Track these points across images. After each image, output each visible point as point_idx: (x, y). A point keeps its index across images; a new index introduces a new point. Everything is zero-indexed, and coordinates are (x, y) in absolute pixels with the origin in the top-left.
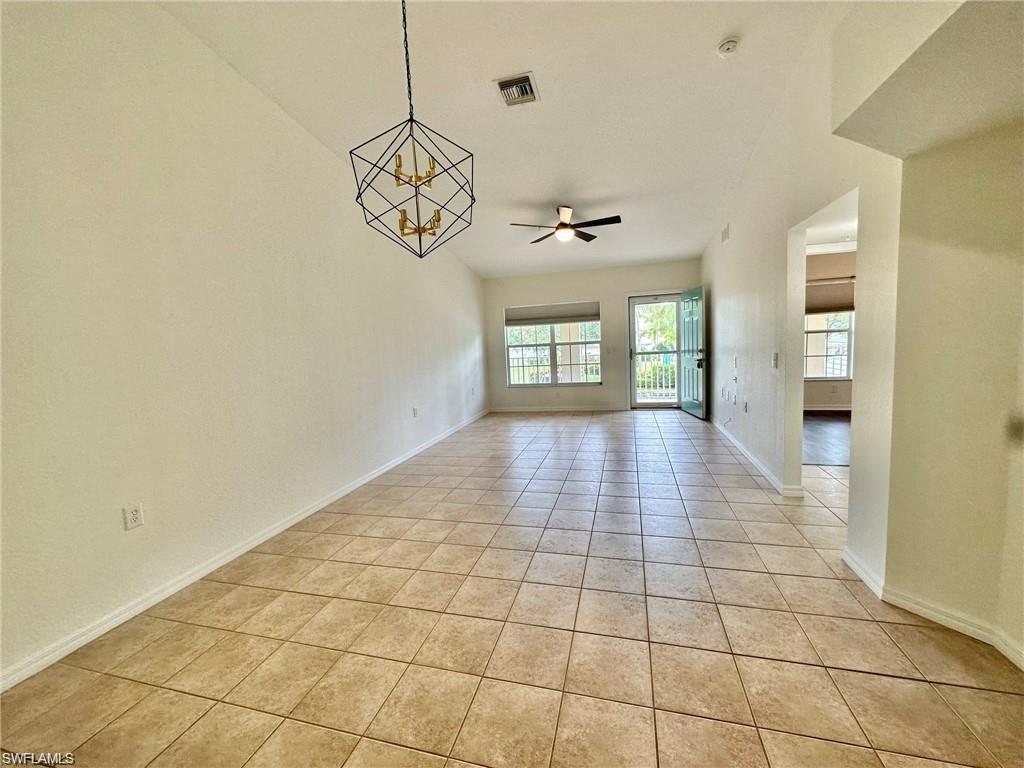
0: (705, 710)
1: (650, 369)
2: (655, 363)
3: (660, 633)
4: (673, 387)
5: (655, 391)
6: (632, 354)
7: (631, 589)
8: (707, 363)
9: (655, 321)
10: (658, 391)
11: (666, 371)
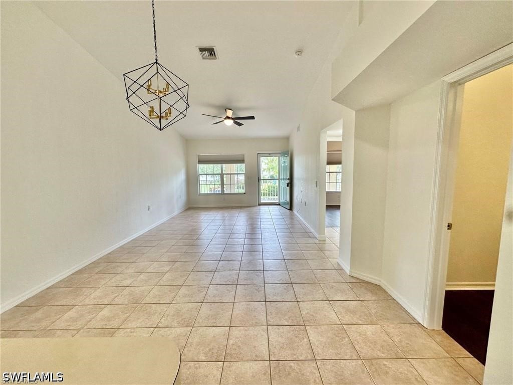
0: (286, 323)
1: (267, 187)
2: (269, 184)
3: (270, 298)
4: (277, 195)
5: (269, 197)
6: (259, 179)
7: (258, 282)
8: (291, 185)
9: (269, 164)
10: (270, 197)
11: (274, 188)
